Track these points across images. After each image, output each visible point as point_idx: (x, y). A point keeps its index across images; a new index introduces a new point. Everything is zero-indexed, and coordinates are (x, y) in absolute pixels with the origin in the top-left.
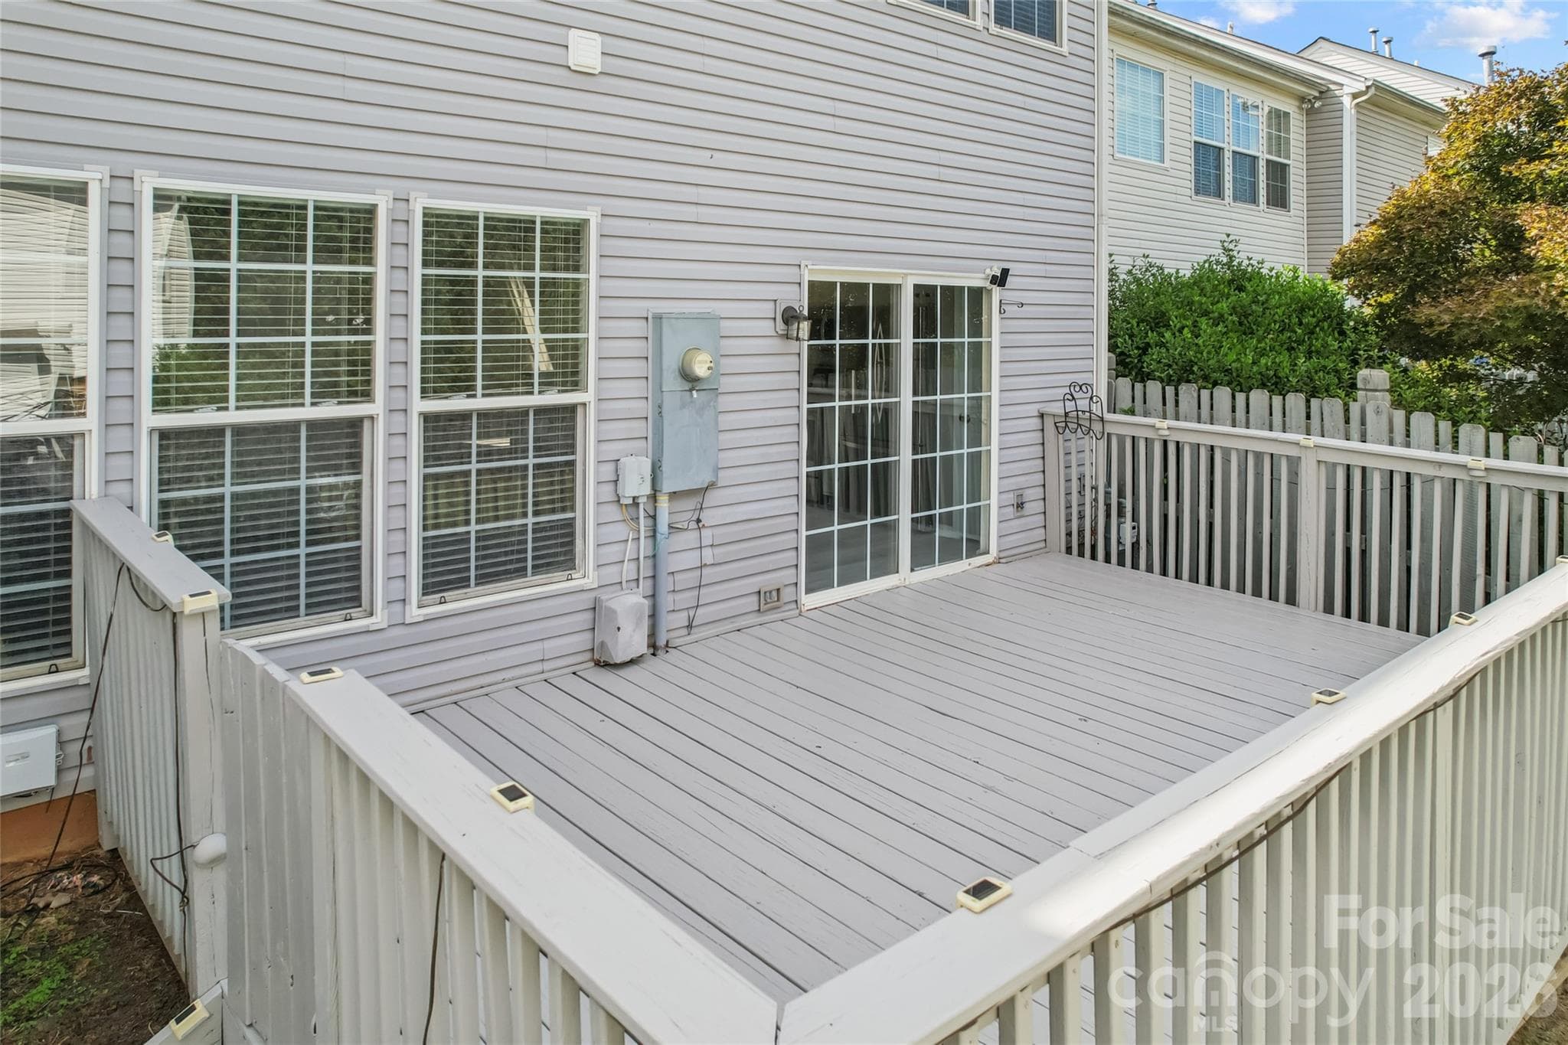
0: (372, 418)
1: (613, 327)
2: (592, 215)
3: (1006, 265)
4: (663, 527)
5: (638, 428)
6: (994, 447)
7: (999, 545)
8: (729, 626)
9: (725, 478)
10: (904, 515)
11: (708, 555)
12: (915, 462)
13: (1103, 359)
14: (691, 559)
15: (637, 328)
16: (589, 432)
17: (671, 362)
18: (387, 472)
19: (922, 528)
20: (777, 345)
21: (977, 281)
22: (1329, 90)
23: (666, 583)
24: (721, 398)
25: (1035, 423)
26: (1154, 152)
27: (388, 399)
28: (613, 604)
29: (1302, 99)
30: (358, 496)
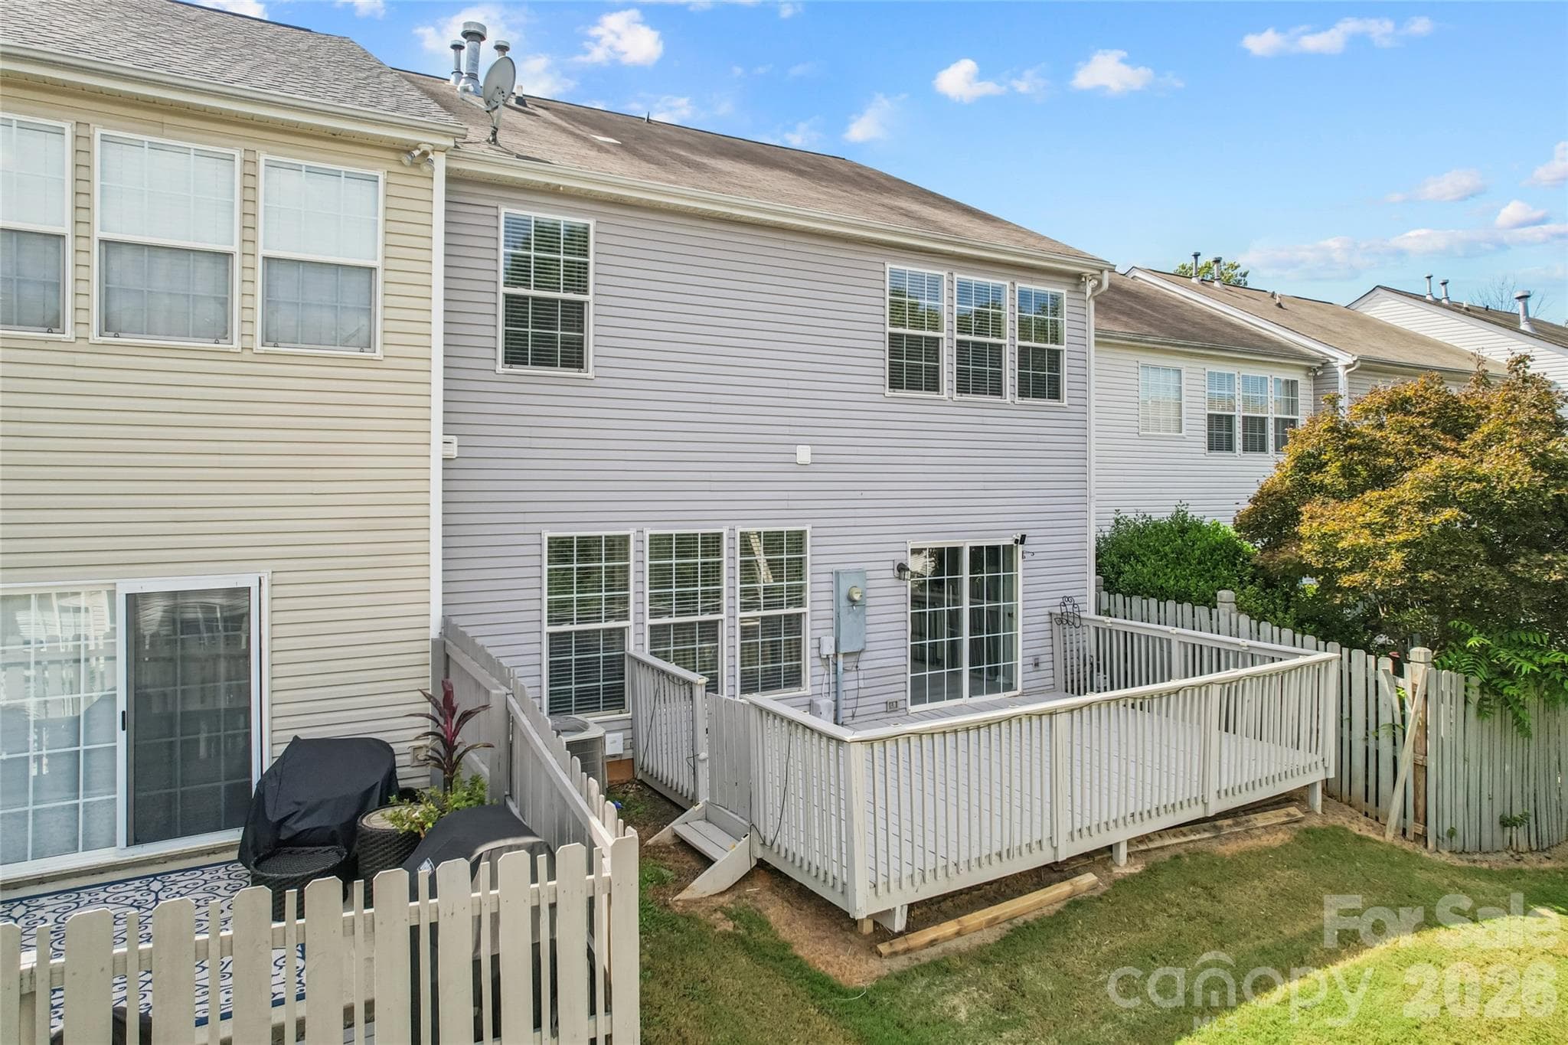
0: (722, 620)
1: (817, 587)
2: (808, 528)
3: (1024, 532)
4: (840, 669)
5: (829, 623)
6: (1020, 632)
7: (1023, 686)
8: (871, 717)
9: (869, 646)
10: (966, 668)
11: (862, 684)
12: (970, 640)
13: (1092, 578)
14: (853, 685)
15: (828, 578)
16: (807, 625)
17: (843, 593)
18: (728, 642)
19: (975, 675)
20: (895, 582)
21: (1009, 542)
22: (1328, 362)
23: (842, 695)
24: (867, 609)
25: (1047, 618)
26: (1173, 426)
27: (728, 612)
28: (819, 703)
29: (1309, 369)
30: (717, 651)
